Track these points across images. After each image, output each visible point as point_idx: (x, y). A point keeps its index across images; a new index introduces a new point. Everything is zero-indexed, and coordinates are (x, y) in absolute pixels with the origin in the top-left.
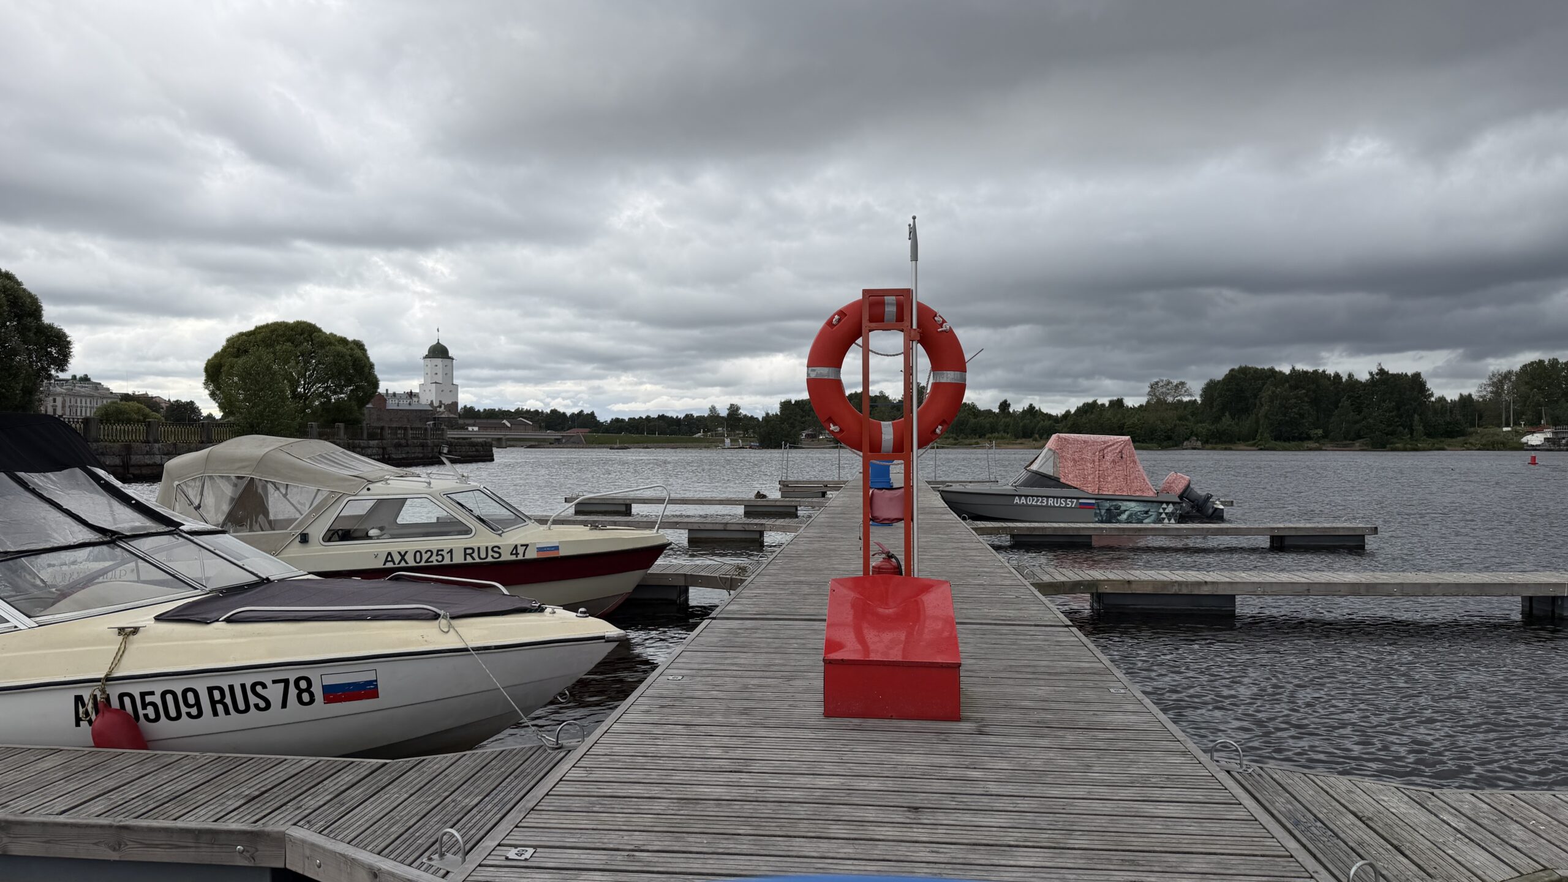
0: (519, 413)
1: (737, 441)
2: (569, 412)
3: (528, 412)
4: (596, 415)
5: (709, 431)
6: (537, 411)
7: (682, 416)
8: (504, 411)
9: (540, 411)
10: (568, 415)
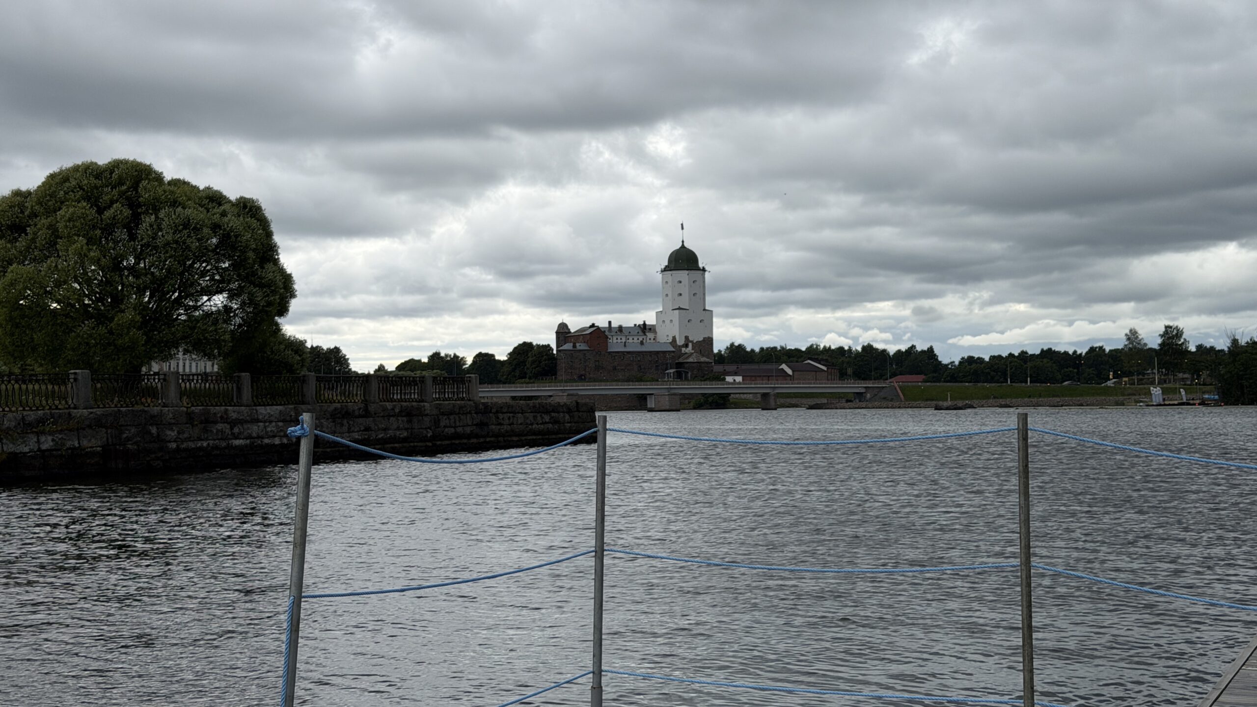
0: (813, 352)
1: (1175, 391)
2: (892, 349)
3: (827, 350)
4: (936, 351)
5: (1125, 374)
6: (841, 349)
7: (1083, 350)
8: (790, 350)
9: (846, 348)
10: (891, 354)
